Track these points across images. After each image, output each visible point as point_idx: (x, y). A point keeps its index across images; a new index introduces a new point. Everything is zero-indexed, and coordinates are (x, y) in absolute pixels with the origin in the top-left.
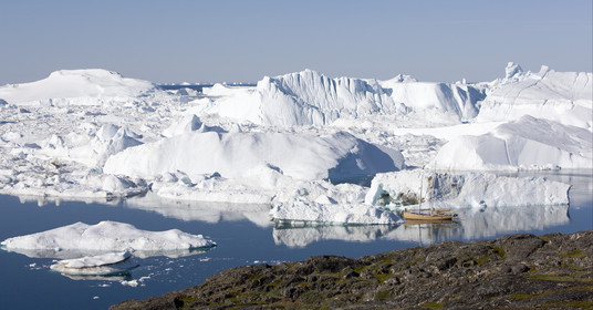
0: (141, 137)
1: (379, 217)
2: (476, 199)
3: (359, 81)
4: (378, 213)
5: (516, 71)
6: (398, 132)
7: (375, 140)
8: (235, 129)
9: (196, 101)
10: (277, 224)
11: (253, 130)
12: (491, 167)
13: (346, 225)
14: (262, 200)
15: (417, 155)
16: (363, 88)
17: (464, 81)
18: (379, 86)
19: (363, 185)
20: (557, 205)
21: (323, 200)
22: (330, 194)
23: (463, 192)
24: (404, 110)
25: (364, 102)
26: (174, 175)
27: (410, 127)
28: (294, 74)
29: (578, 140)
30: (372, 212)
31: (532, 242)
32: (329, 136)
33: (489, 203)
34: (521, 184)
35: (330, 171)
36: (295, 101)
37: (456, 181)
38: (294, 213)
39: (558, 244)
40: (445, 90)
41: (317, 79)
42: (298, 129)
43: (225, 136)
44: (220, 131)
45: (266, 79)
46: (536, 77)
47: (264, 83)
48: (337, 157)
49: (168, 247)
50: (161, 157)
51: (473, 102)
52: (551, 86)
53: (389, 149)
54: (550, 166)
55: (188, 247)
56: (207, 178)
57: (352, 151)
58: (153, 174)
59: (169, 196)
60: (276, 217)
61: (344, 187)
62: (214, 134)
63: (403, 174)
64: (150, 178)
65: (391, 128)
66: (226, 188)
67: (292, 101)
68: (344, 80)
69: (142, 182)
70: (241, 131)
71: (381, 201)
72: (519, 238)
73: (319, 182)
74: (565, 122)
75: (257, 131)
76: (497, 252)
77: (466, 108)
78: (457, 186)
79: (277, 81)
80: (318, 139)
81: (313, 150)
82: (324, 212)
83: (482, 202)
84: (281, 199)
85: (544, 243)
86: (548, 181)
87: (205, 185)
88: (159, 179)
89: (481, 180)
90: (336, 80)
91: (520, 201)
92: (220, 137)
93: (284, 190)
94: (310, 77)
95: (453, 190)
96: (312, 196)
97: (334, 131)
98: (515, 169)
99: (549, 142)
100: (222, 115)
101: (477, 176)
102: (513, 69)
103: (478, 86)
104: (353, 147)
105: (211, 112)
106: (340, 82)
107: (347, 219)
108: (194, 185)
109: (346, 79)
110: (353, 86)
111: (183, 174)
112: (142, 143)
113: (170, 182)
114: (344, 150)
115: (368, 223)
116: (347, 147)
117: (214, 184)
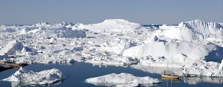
0: (136, 43)
3: (217, 24)
8: (170, 41)
9: (156, 31)
10: (185, 75)
11: (177, 41)
13: (211, 77)
14: (180, 67)
16: (219, 26)
19: (218, 62)
21: (203, 67)
22: (205, 65)
25: (219, 31)
26: (148, 57)
28: (192, 21)
30: (222, 72)
32: (205, 44)
35: (205, 57)
36: (193, 31)
38: (192, 72)
41: (201, 23)
42: (193, 41)
43: (167, 44)
44: (165, 42)
45: (182, 23)
47: (181, 25)
48: (208, 52)
49: (145, 83)
50: (143, 50)
55: (152, 83)
56: (160, 58)
57: (214, 50)
58: (140, 56)
59: (146, 65)
60: (185, 73)
61: (211, 63)
62: (162, 43)
64: (139, 58)
66: (167, 62)
67: (191, 31)
68: (211, 23)
69: (136, 59)
70: (172, 42)
73: (201, 60)
75: (178, 42)
79: (186, 24)
80: (201, 45)
81: (199, 49)
82: (203, 72)
84: (187, 67)
87: (159, 61)
88: (142, 58)
90: (208, 23)
92: (165, 44)
93: (188, 63)
94: (198, 22)
96: (198, 66)
97: (207, 42)
100: (166, 36)
104: (214, 48)
105: (161, 35)
106: (210, 24)
107: (212, 75)
108: (155, 61)
109: (212, 23)
110: (215, 26)
111: (151, 56)
112: (136, 46)
113: (146, 59)
114: (211, 49)
115: (220, 76)
116: (212, 48)
117: (162, 60)
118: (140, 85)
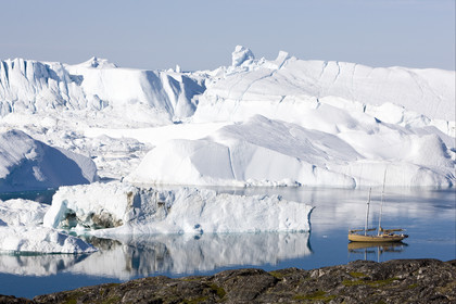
1: (62, 244)
2: (190, 222)
3: (39, 64)
4: (61, 238)
5: (246, 58)
6: (89, 133)
7: (59, 143)
12: (211, 181)
13: (17, 254)
15: (113, 164)
16: (44, 74)
17: (178, 69)
18: (65, 72)
19: (41, 202)
20: (294, 232)
23: (173, 212)
24: (98, 104)
25: (46, 92)
27: (105, 126)
29: (324, 148)
30: (53, 237)
31: (261, 279)
33: (207, 228)
34: (249, 204)
37: (164, 199)
39: (295, 282)
40: (153, 79)
46: (271, 66)
48: (8, 164)
51: (189, 97)
52: (289, 78)
53: (77, 156)
54: (287, 181)
57: (28, 156)
61: (16, 204)
63: (94, 187)
65: (80, 128)
68: (19, 62)
71: (65, 222)
72: (243, 274)
74: (307, 126)
76: (214, 292)
77: (179, 104)
78: (165, 205)
83: (197, 226)
85: (276, 281)
86: (283, 200)
89: (197, 198)
90: (9, 62)
91: (246, 226)
95: (160, 211)
97: (4, 130)
98: (241, 184)
99: (286, 150)
101: (192, 193)
102: (242, 55)
103: (196, 76)
104: (29, 152)
106: (13, 64)
107: (20, 246)
109: (22, 61)
110: (30, 71)
114: (17, 154)
115: (48, 251)
116: (21, 152)
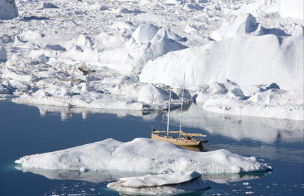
0: (185, 39)
8: (297, 32)
26: (223, 86)
43: (287, 41)
44: (280, 34)
49: (213, 170)
50: (208, 64)
55: (238, 170)
56: (262, 90)
58: (198, 83)
59: (217, 111)
62: (272, 38)
64: (194, 88)
66: (285, 101)
69: (185, 93)
87: (260, 98)
88: (205, 90)
92: (280, 41)
100: (284, 15)
105: (269, 11)
108: (246, 98)
111: (234, 84)
112: (185, 47)
113: (217, 93)
117: (271, 97)
118: (196, 177)
